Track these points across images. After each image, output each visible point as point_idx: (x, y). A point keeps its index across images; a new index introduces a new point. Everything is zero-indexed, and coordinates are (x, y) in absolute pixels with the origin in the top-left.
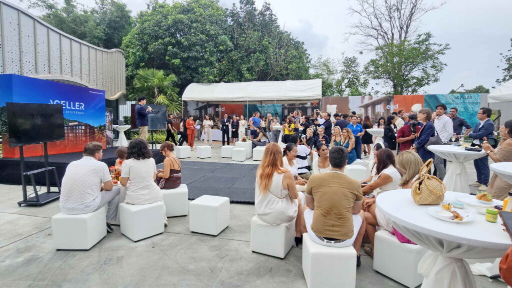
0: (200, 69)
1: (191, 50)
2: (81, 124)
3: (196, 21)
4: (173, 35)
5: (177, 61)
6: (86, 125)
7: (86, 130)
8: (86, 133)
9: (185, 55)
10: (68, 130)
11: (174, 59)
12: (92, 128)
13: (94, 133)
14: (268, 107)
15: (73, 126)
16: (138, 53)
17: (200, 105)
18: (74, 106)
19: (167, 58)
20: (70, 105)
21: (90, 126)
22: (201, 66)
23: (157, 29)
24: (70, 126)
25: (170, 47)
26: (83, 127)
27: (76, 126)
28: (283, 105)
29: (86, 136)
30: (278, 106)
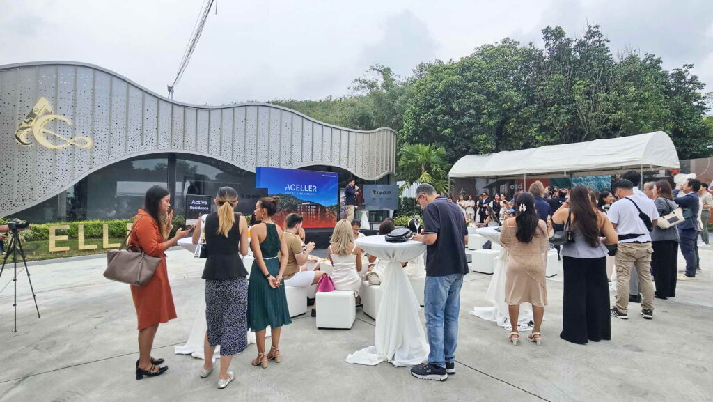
0: (474, 137)
1: (465, 115)
2: (312, 204)
3: (474, 79)
4: (446, 101)
5: (447, 131)
6: (317, 205)
7: (317, 209)
8: (317, 212)
9: (457, 122)
10: (300, 208)
11: (446, 129)
12: (323, 208)
13: (325, 212)
14: (588, 180)
15: (305, 206)
16: (411, 127)
17: (491, 181)
18: (307, 188)
19: (439, 128)
20: (303, 188)
21: (321, 205)
22: (478, 133)
23: (428, 97)
24: (303, 206)
25: (440, 117)
26: (315, 207)
27: (308, 205)
28: (614, 177)
29: (316, 214)
30: (605, 179)
